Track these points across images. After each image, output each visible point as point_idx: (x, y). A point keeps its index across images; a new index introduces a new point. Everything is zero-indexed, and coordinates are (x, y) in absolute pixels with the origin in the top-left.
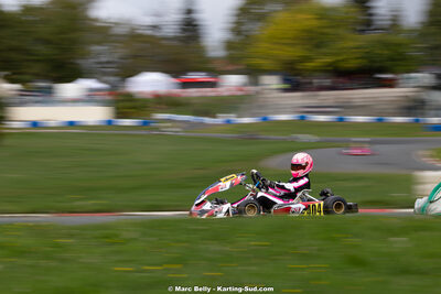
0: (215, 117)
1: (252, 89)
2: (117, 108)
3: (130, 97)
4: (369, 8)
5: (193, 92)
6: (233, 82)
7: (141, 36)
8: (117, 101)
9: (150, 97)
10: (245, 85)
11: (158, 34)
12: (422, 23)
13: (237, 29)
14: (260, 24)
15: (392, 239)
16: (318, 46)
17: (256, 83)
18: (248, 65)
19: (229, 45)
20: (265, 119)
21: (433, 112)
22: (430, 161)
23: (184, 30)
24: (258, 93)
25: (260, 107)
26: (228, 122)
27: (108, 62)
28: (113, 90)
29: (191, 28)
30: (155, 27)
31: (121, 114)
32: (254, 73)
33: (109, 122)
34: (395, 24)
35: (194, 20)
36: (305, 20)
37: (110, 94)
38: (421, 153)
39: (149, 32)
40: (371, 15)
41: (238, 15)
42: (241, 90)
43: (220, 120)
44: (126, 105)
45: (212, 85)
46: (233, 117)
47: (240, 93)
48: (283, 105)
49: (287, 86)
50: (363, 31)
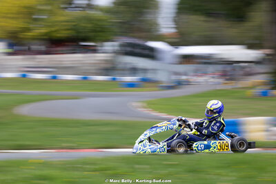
49: (10, 50)
50: (66, 8)
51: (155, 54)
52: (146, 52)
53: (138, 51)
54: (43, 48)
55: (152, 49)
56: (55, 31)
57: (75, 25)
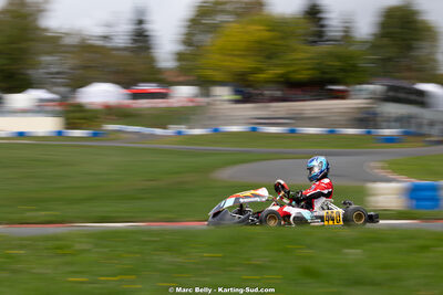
0: (165, 128)
1: (204, 100)
2: (67, 119)
3: (80, 108)
4: (321, 19)
5: (144, 103)
6: (183, 93)
7: (91, 46)
8: (68, 112)
9: (100, 108)
10: (196, 96)
11: (109, 45)
12: (375, 35)
13: (188, 40)
14: (211, 36)
15: (346, 251)
16: (269, 57)
17: (207, 95)
18: (199, 77)
19: (180, 56)
20: (216, 130)
21: (385, 124)
22: (382, 173)
23: (135, 41)
24: (209, 104)
25: (211, 118)
26: (179, 133)
27: (58, 73)
28: (63, 101)
29: (141, 38)
30: (105, 38)
31: (71, 125)
32: (205, 84)
33: (60, 133)
34: (347, 36)
35: (146, 31)
36: (257, 32)
37: (60, 105)
38: (372, 164)
39: (100, 43)
40: (322, 26)
41: (189, 27)
42: (192, 101)
43: (171, 131)
44: (76, 116)
45: (163, 96)
46: (183, 128)
47: (191, 104)
48: (234, 116)
49: (238, 97)
50: (315, 42)
51: (425, 99)
52: (413, 97)
53: (402, 95)
54: (278, 93)
55: (422, 93)
56: (294, 72)
57: (318, 64)
